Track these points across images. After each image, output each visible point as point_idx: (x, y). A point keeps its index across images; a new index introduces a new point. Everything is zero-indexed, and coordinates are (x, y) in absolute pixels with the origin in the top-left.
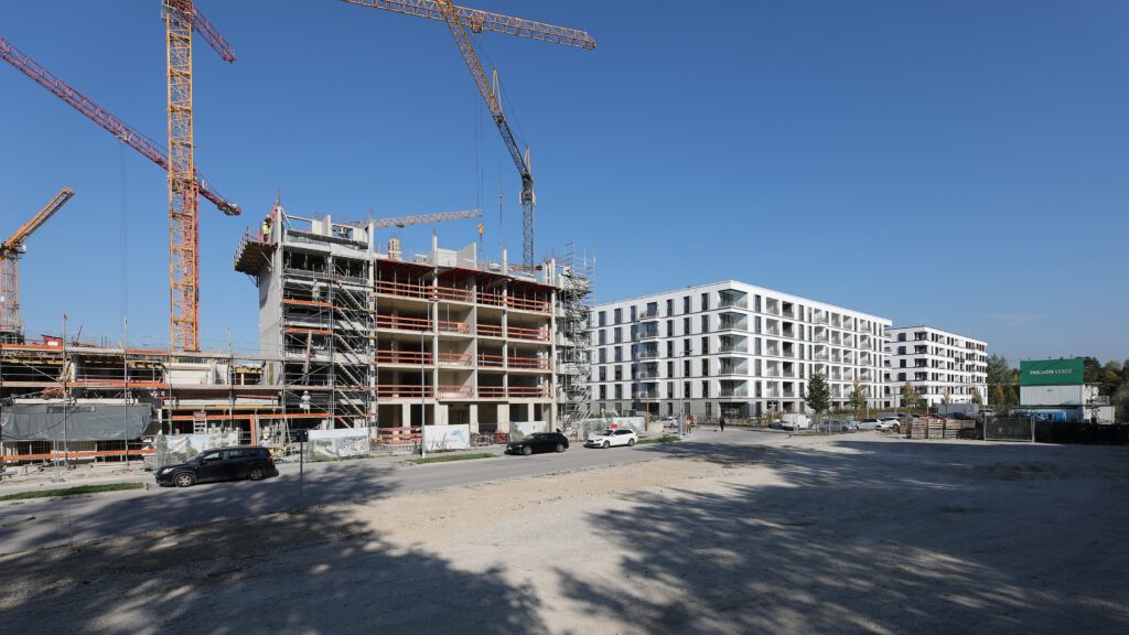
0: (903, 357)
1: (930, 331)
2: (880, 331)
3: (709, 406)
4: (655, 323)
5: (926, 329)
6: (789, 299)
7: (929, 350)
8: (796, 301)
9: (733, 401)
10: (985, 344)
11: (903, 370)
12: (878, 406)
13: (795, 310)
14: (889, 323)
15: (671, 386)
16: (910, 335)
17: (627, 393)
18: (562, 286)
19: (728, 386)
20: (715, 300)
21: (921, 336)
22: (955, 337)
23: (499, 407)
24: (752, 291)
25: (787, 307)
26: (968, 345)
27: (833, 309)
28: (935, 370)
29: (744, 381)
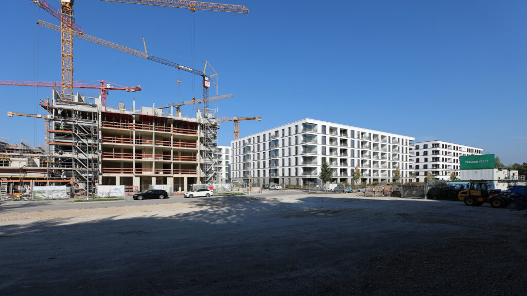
0: (426, 157)
1: (441, 143)
2: (406, 143)
3: (298, 180)
4: (277, 141)
5: (438, 142)
6: (344, 127)
7: (441, 153)
8: (349, 129)
9: (307, 177)
10: (481, 150)
11: (426, 163)
12: (404, 182)
13: (349, 133)
14: (413, 139)
15: (283, 170)
16: (430, 145)
18: (202, 122)
19: (307, 170)
20: (301, 128)
21: (437, 145)
22: (459, 146)
23: (168, 178)
24: (320, 124)
25: (344, 132)
26: (469, 150)
27: (373, 132)
28: (445, 163)
29: (316, 168)
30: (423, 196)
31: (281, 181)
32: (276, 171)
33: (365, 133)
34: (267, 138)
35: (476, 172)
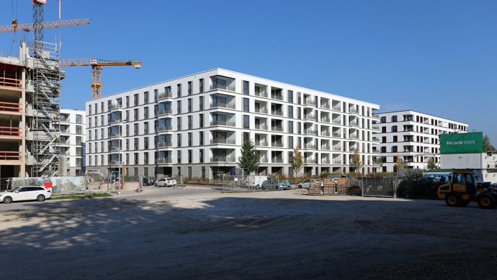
0: (395, 134)
1: (415, 114)
2: (368, 112)
3: (204, 170)
4: (169, 103)
5: (411, 113)
6: (278, 85)
7: (415, 129)
8: (285, 88)
9: (220, 165)
10: (467, 125)
11: (395, 144)
12: (366, 173)
13: (285, 94)
14: (377, 107)
15: (179, 153)
16: (400, 118)
17: (152, 160)
18: (31, 65)
19: (219, 153)
20: (209, 83)
21: (409, 117)
22: (438, 119)
24: (239, 78)
25: (277, 92)
26: (451, 126)
27: (321, 95)
28: (420, 145)
29: (233, 150)
30: (391, 194)
31: (175, 172)
32: (167, 154)
33: (309, 95)
34: (152, 99)
35: (460, 158)
